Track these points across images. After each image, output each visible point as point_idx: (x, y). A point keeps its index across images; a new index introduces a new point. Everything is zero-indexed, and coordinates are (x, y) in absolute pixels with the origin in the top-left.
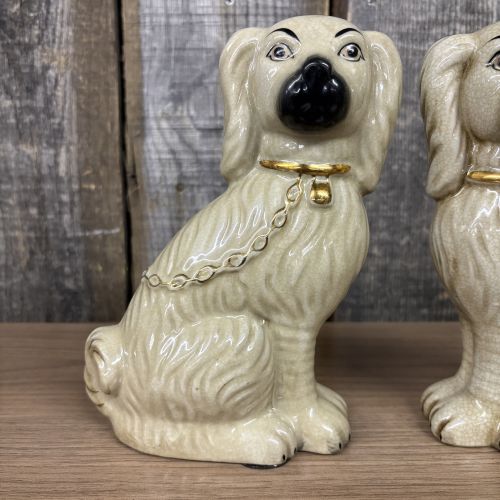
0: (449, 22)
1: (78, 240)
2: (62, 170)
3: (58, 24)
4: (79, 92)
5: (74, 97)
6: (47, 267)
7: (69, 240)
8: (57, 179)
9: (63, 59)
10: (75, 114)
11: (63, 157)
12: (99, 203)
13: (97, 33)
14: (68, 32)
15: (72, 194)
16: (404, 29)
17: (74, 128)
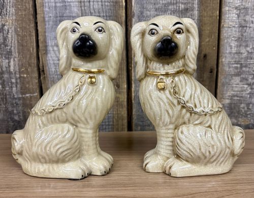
0: (177, 3)
1: (19, 99)
2: (12, 69)
3: (8, 7)
4: (18, 35)
5: (16, 38)
6: (6, 110)
7: (16, 99)
8: (10, 73)
9: (11, 22)
10: (16, 44)
11: (12, 63)
12: (28, 83)
13: (25, 10)
14: (13, 10)
15: (16, 79)
16: (157, 6)
17: (17, 51)
